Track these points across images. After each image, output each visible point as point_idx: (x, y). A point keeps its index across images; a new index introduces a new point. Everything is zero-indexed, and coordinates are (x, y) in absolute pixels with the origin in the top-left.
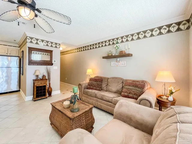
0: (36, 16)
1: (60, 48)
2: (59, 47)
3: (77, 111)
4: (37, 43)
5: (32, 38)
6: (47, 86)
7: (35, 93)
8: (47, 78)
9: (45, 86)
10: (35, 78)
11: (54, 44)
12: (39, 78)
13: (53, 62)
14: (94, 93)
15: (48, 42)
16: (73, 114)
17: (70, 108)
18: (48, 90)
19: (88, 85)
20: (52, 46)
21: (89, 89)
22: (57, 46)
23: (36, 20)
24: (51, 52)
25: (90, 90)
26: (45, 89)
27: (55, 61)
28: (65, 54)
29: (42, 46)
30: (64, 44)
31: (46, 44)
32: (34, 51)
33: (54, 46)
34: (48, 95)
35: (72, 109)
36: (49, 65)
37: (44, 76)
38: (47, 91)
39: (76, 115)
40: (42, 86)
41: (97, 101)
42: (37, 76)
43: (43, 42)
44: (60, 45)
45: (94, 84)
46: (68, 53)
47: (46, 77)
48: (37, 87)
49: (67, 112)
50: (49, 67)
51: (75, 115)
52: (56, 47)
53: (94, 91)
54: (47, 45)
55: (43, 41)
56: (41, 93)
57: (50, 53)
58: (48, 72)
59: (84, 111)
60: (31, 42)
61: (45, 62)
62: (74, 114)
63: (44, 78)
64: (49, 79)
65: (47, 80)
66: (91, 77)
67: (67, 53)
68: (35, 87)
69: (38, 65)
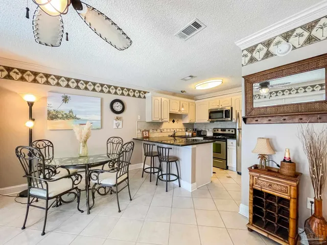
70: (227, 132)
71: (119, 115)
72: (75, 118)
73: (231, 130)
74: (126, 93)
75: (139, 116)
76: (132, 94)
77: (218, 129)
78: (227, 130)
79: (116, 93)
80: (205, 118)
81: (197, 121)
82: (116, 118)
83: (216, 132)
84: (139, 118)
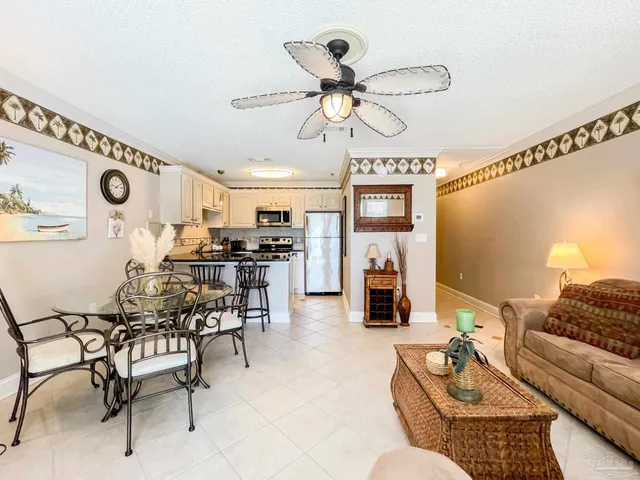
0: (356, 103)
1: (437, 171)
2: (431, 168)
3: (469, 398)
4: (372, 171)
5: (360, 161)
6: (398, 293)
7: (368, 307)
8: (396, 267)
9: (391, 292)
10: (368, 266)
11: (416, 164)
12: (377, 268)
13: (414, 221)
14: (585, 357)
15: (397, 161)
16: (452, 402)
17: (448, 381)
18: (400, 303)
19: (550, 315)
20: (409, 171)
21: (555, 333)
22: (426, 167)
23: (359, 114)
24: (406, 189)
25: (561, 342)
26: (391, 300)
27: (419, 217)
28: (458, 189)
29: (383, 176)
30: (450, 154)
31: (394, 168)
32: (365, 193)
33: (415, 168)
34: (398, 320)
35: (452, 387)
36: (402, 230)
37: (388, 262)
38: (398, 307)
39: (464, 411)
40: (383, 290)
41: (602, 403)
42: (373, 261)
43: (387, 165)
44: (435, 162)
45: (587, 315)
46: (467, 185)
47: (393, 267)
48: (373, 292)
49: (435, 391)
50: (401, 235)
51: (457, 411)
52: (422, 171)
53: (582, 349)
54: (397, 171)
55: (385, 161)
56: (381, 308)
57: (405, 193)
58: (399, 251)
59: (501, 414)
60: (360, 171)
61: (393, 221)
62: (458, 408)
63: (389, 269)
64: (403, 272)
65: (395, 273)
66: (574, 282)
67: (464, 184)
68: (368, 292)
69: (374, 230)
70: (281, 242)
71: (119, 208)
72: (26, 209)
73: (287, 240)
74: (129, 158)
75: (150, 212)
76: (139, 162)
77: (267, 238)
78: (281, 240)
79: (111, 155)
80: (250, 221)
81: (232, 225)
82: (113, 214)
83: (266, 242)
84: (151, 216)
